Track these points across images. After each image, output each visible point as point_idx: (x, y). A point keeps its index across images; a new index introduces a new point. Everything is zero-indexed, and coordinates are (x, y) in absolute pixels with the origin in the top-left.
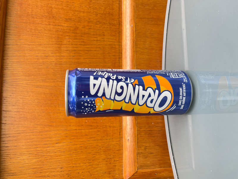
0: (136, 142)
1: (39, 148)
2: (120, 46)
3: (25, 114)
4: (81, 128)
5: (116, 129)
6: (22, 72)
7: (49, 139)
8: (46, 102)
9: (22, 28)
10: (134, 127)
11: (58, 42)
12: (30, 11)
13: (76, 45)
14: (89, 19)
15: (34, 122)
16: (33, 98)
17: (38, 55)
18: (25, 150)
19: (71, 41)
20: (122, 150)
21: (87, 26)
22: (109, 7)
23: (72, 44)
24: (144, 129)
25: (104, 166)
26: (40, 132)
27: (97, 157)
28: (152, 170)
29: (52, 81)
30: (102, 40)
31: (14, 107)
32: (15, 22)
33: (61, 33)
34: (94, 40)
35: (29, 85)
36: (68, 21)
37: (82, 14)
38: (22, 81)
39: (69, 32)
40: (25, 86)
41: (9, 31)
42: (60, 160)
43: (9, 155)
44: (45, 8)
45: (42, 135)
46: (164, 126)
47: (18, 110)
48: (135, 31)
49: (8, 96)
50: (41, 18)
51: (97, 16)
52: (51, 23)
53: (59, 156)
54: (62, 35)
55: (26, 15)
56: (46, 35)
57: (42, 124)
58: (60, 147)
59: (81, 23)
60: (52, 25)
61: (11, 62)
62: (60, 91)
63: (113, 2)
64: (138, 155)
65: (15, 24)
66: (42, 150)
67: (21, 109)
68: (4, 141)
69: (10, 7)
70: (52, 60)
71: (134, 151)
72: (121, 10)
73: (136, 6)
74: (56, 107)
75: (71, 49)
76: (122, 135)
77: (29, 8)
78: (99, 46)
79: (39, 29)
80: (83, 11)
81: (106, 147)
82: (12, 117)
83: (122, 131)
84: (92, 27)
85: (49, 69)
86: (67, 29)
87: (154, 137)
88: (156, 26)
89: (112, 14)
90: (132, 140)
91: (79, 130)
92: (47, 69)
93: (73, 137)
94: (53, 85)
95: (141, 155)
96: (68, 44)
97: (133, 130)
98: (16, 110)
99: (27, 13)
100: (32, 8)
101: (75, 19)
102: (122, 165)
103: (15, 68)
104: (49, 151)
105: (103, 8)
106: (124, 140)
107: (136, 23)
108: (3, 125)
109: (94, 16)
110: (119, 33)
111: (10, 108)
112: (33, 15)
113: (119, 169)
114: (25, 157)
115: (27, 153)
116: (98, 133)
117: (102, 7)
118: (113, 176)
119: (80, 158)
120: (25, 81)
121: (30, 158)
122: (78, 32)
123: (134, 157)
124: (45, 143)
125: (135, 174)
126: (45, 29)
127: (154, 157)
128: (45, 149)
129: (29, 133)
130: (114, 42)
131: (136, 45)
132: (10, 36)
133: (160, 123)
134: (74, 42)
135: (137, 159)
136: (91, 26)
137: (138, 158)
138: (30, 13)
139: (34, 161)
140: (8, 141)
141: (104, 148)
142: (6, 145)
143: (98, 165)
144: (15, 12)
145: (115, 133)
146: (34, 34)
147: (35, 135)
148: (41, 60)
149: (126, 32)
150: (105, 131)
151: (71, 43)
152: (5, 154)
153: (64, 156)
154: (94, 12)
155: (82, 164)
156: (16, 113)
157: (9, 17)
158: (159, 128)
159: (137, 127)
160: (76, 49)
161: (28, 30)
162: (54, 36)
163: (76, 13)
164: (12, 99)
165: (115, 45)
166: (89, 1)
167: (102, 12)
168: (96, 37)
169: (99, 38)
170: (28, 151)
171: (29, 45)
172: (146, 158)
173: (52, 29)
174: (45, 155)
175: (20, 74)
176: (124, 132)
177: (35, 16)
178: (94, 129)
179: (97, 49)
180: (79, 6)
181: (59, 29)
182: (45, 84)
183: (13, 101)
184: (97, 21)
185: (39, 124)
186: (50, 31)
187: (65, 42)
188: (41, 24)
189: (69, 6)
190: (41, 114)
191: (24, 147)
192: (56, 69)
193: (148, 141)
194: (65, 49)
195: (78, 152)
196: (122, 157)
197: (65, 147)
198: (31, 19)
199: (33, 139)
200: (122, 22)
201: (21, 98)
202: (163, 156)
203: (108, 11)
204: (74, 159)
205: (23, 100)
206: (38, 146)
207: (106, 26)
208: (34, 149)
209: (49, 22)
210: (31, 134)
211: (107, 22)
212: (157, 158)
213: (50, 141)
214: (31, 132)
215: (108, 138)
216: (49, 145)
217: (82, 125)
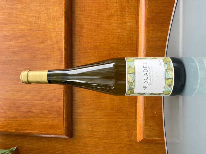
0: (145, 122)
4: (113, 111)
5: (133, 113)
7: (96, 116)
8: (95, 97)
9: (81, 55)
10: (143, 114)
12: (84, 46)
14: (118, 48)
15: (89, 107)
18: (84, 121)
20: (137, 125)
21: (117, 52)
22: (130, 38)
24: (150, 116)
25: (126, 133)
26: (92, 112)
27: (122, 128)
28: (153, 139)
31: (78, 99)
32: (77, 52)
33: (102, 58)
36: (105, 50)
37: (114, 45)
39: (106, 57)
42: (102, 127)
43: (77, 123)
44: (93, 43)
45: (93, 114)
46: (162, 115)
47: (81, 100)
48: (147, 56)
49: (76, 93)
50: (91, 49)
51: (123, 45)
52: (96, 52)
53: (102, 125)
54: (102, 59)
55: (82, 48)
56: (93, 59)
57: (93, 108)
58: (102, 121)
59: (113, 50)
63: (133, 35)
65: (77, 54)
66: (93, 122)
68: (74, 116)
69: (73, 44)
71: (143, 127)
72: (138, 40)
73: (147, 39)
74: (99, 99)
76: (137, 117)
79: (90, 56)
80: (114, 43)
82: (78, 104)
83: (137, 115)
86: (105, 55)
87: (156, 120)
88: (161, 52)
89: (132, 44)
90: (142, 121)
91: (112, 112)
93: (109, 116)
95: (147, 130)
97: (143, 115)
100: (85, 44)
101: (110, 48)
102: (136, 133)
104: (97, 122)
105: (127, 40)
106: (138, 120)
107: (147, 51)
109: (121, 45)
111: (77, 99)
112: (86, 48)
113: (134, 135)
114: (85, 125)
115: (86, 123)
116: (123, 115)
117: (125, 39)
118: (131, 139)
119: (112, 127)
121: (87, 125)
123: (143, 130)
124: (94, 118)
125: (144, 140)
126: (93, 56)
127: (155, 131)
128: (95, 121)
129: (86, 112)
132: (75, 61)
133: (160, 112)
135: (145, 132)
136: (119, 52)
139: (89, 127)
140: (76, 116)
141: (126, 123)
142: (76, 118)
143: (123, 132)
144: (77, 46)
145: (132, 116)
147: (90, 114)
149: (141, 56)
150: (126, 114)
153: (104, 126)
154: (120, 43)
155: (113, 131)
156: (80, 102)
158: (159, 115)
159: (145, 114)
163: (110, 44)
164: (78, 95)
166: (118, 36)
167: (126, 43)
172: (150, 132)
173: (97, 55)
174: (95, 124)
178: (120, 112)
180: (112, 40)
181: (101, 55)
184: (123, 48)
185: (91, 108)
186: (95, 56)
188: (91, 52)
189: (106, 40)
190: (92, 103)
191: (84, 120)
193: (152, 122)
195: (112, 124)
196: (136, 129)
197: (105, 121)
198: (85, 50)
199: (88, 115)
200: (138, 48)
202: (161, 131)
203: (129, 41)
204: (110, 127)
206: (91, 119)
207: (128, 52)
208: (89, 121)
209: (95, 51)
210: (88, 113)
211: (129, 49)
212: (157, 132)
213: (97, 117)
214: (87, 112)
215: (129, 118)
216: (96, 119)
217: (114, 110)
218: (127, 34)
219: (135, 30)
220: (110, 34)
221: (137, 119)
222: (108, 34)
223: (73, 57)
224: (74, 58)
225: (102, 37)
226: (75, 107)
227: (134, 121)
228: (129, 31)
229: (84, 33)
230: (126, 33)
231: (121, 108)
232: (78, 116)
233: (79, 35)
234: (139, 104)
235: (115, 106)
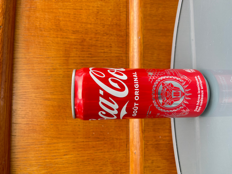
0: (143, 155)
1: (48, 159)
2: (127, 58)
3: (34, 126)
4: (87, 140)
5: (122, 141)
6: (31, 85)
7: (57, 151)
8: (54, 115)
9: (30, 41)
10: (141, 141)
11: (66, 54)
12: (38, 24)
13: (83, 57)
14: (97, 31)
15: (43, 134)
16: (41, 111)
17: (46, 68)
18: (34, 161)
19: (78, 53)
20: (129, 162)
21: (95, 38)
22: (117, 17)
23: (79, 57)
24: (151, 143)
26: (48, 144)
27: (104, 169)
29: (60, 93)
30: (109, 51)
31: (23, 120)
32: (24, 35)
33: (68, 46)
34: (101, 52)
35: (38, 97)
36: (75, 33)
38: (31, 94)
39: (76, 45)
40: (34, 99)
41: (18, 44)
42: (67, 171)
43: (19, 166)
44: (53, 21)
45: (50, 147)
46: (171, 140)
47: (28, 122)
48: (143, 43)
49: (18, 109)
50: (49, 31)
51: (104, 27)
52: (59, 36)
53: (67, 168)
54: (69, 48)
55: (34, 28)
56: (54, 47)
57: (51, 136)
58: (68, 159)
59: (88, 35)
60: (60, 38)
61: (19, 75)
62: (68, 104)
63: (120, 13)
64: (145, 169)
65: (24, 38)
66: (50, 162)
67: (30, 121)
68: (14, 153)
69: (18, 20)
70: (59, 73)
71: (141, 164)
72: (129, 21)
73: (144, 17)
74: (63, 119)
75: (78, 61)
76: (129, 147)
77: (37, 21)
78: (106, 58)
79: (47, 42)
80: (90, 22)
81: (113, 159)
82: (22, 129)
83: (129, 143)
84: (99, 39)
85: (56, 81)
86: (74, 42)
87: (161, 150)
88: (164, 37)
89: (119, 25)
90: (139, 154)
91: (86, 142)
92: (55, 81)
93: (80, 149)
94: (61, 98)
95: (148, 169)
96: (76, 57)
97: (140, 143)
98: (26, 122)
99: (35, 26)
100: (40, 21)
101: (83, 31)
103: (24, 81)
104: (57, 162)
105: (110, 19)
106: (130, 153)
107: (144, 35)
108: (13, 137)
109: (101, 27)
110: (126, 45)
111: (19, 120)
112: (41, 28)
114: (35, 168)
115: (36, 165)
116: (105, 146)
117: (109, 18)
119: (87, 170)
120: (34, 93)
121: (39, 169)
122: (85, 44)
123: (141, 170)
124: (54, 155)
126: (53, 42)
127: (161, 170)
128: (54, 161)
129: (38, 145)
130: (121, 54)
131: (144, 57)
132: (19, 50)
133: (168, 136)
134: (82, 54)
135: (144, 173)
137: (145, 171)
138: (38, 26)
139: (43, 172)
140: (18, 152)
141: (110, 160)
142: (16, 156)
144: (23, 25)
145: (122, 146)
146: (43, 48)
147: (44, 147)
148: (49, 73)
149: (133, 43)
150: (111, 143)
151: (78, 55)
152: (15, 165)
153: (72, 168)
154: (101, 24)
156: (25, 126)
157: (17, 30)
158: (166, 141)
159: (144, 140)
160: (83, 61)
161: (37, 43)
162: (61, 48)
163: (84, 25)
164: (22, 112)
165: (122, 57)
166: (96, 13)
167: (109, 23)
168: (103, 48)
169: (106, 50)
170: (37, 163)
171: (37, 58)
172: (153, 171)
173: (60, 42)
174: (54, 167)
175: (29, 87)
176: (131, 144)
177: (43, 30)
178: (101, 141)
179: (104, 61)
180: (86, 18)
181: (67, 41)
182: (53, 97)
183: (22, 114)
184: (104, 32)
185: (47, 136)
186: (58, 43)
187: (72, 54)
188: (49, 37)
189: (76, 18)
190: (49, 126)
191: (33, 159)
192: (64, 82)
193: (155, 155)
194: (72, 61)
195: (86, 164)
196: (129, 169)
197: (73, 159)
198: (39, 32)
199: (42, 150)
200: (129, 33)
201: (30, 111)
202: (171, 169)
203: (115, 22)
204: (82, 170)
205: (32, 113)
206: (47, 158)
207: (113, 38)
208: (43, 161)
209: (57, 35)
210: (40, 146)
211: (114, 33)
212: (164, 172)
213: (59, 153)
214: (40, 144)
215: (115, 150)
216: (57, 157)
217: (89, 137)
218: (111, 10)
219: (124, 5)
220: (83, 9)
221: (130, 151)
222: (81, 8)
223: (16, 44)
224: (18, 46)
225: (70, 13)
226: (15, 136)
227: (124, 155)
228: (114, 5)
229: (38, 4)
230: (110, 8)
231: (102, 133)
232: (21, 153)
233: (29, 6)
234: (133, 124)
235: (92, 130)
